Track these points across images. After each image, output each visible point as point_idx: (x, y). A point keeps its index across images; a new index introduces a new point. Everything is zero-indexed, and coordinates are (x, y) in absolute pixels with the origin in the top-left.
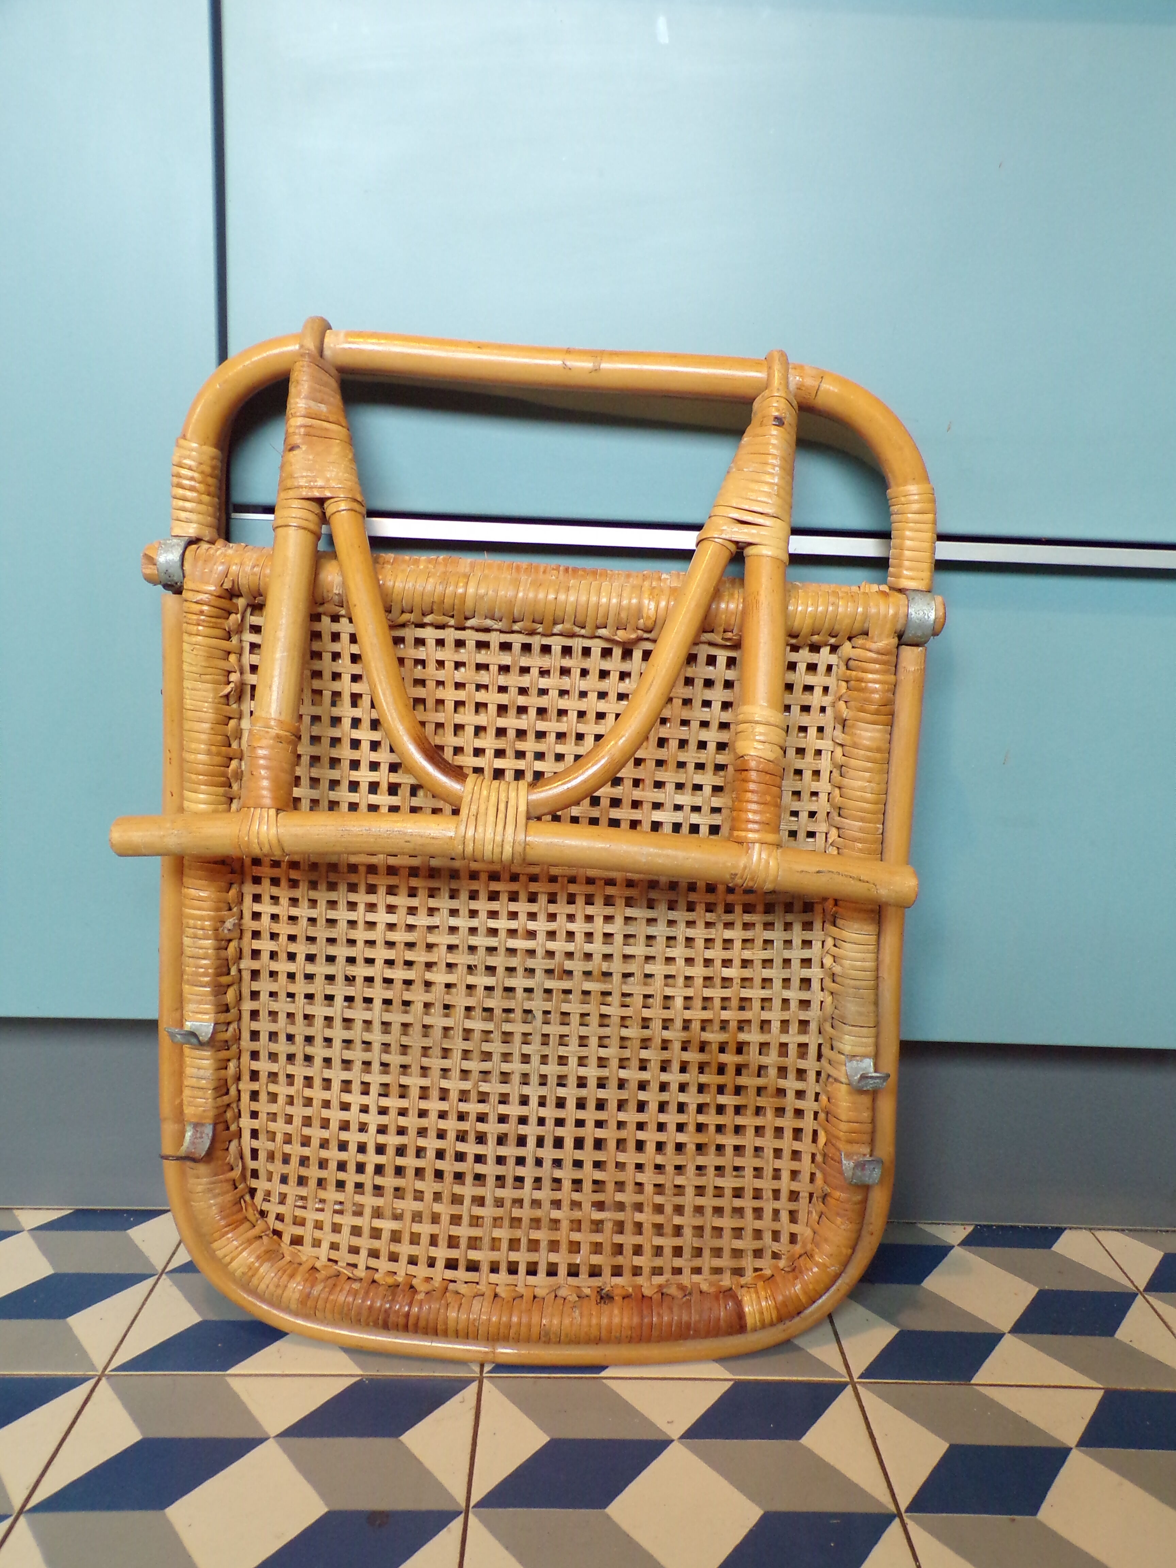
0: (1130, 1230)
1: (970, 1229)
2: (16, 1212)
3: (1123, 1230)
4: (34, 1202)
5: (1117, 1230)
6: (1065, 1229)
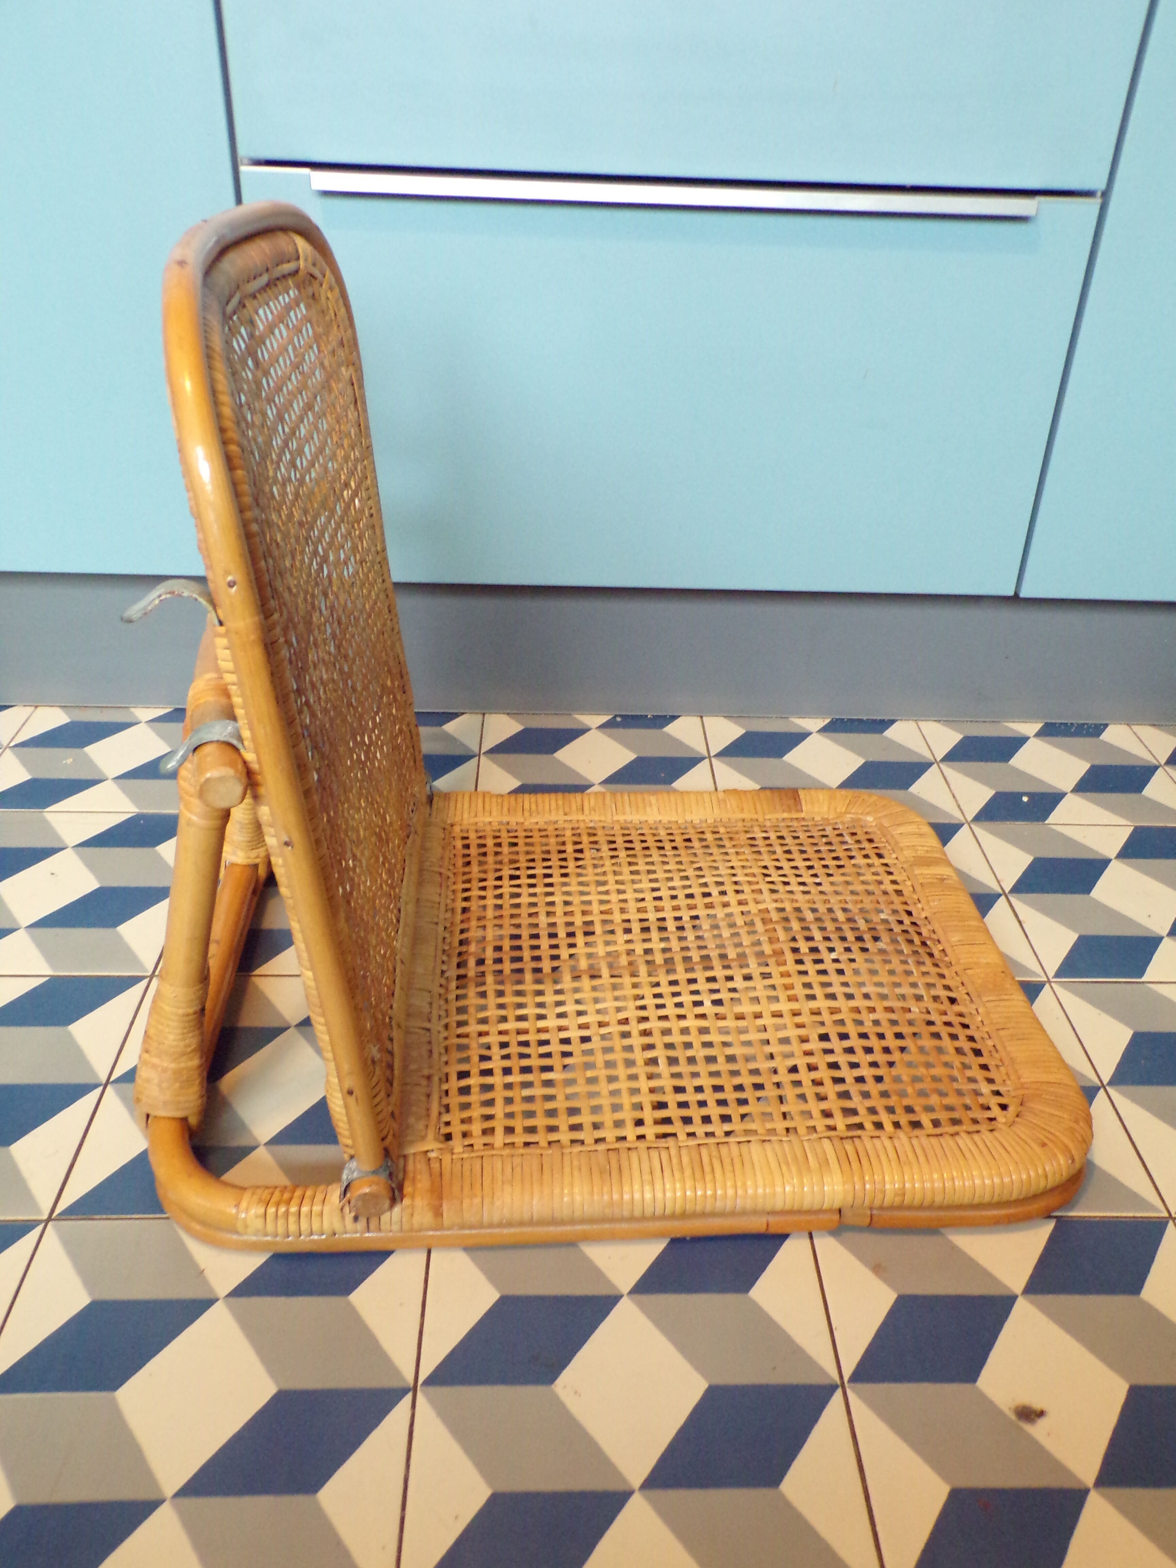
0: (944, 721)
1: (827, 721)
2: (132, 710)
3: (939, 721)
4: (147, 703)
5: (935, 721)
6: (897, 720)
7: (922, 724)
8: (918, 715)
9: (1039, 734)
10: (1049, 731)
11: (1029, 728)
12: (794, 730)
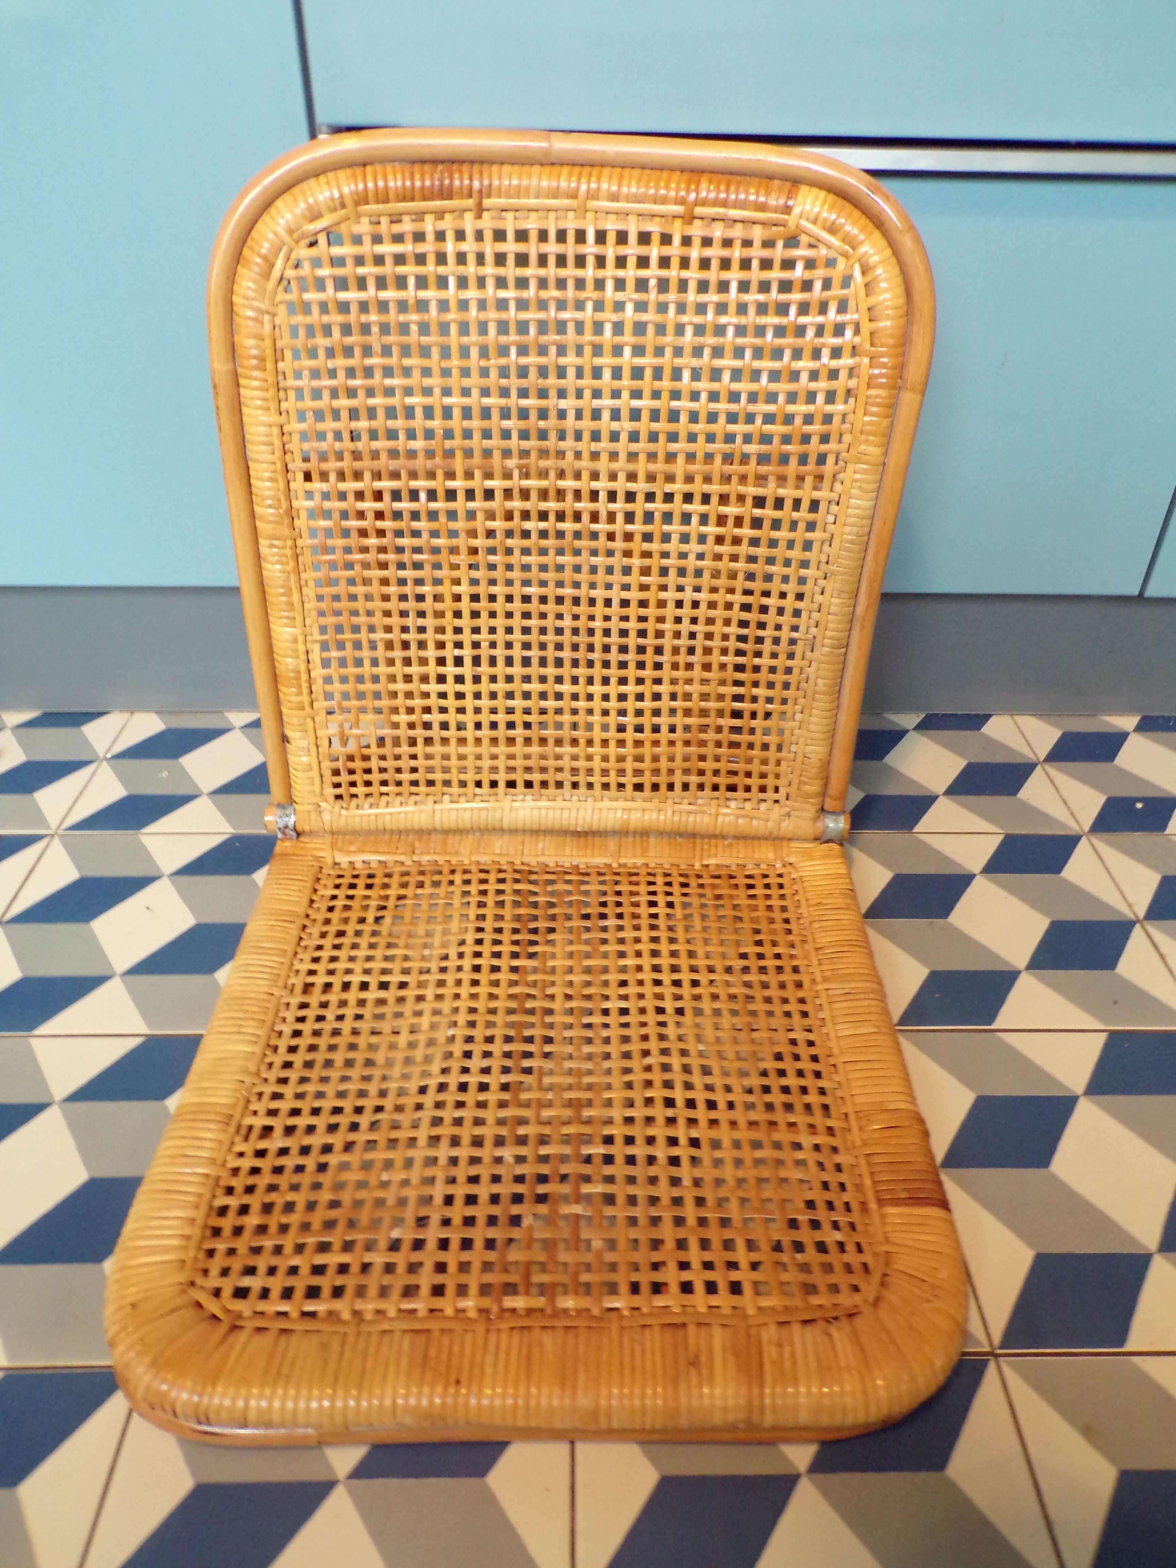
0: (1040, 715)
1: (922, 716)
3: (1036, 715)
5: (1030, 715)
6: (992, 715)
7: (1017, 718)
8: (1012, 709)
9: (1139, 728)
10: (1147, 725)
11: (1127, 722)
12: (888, 727)
